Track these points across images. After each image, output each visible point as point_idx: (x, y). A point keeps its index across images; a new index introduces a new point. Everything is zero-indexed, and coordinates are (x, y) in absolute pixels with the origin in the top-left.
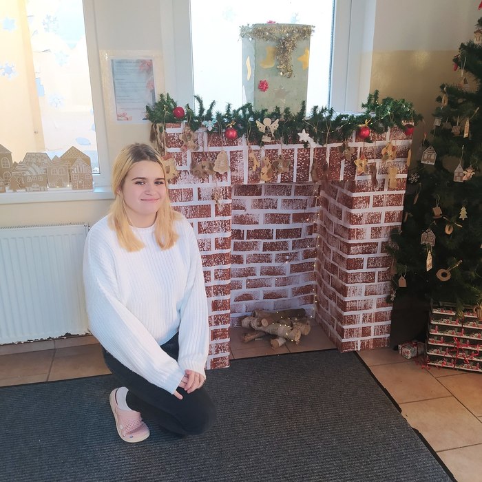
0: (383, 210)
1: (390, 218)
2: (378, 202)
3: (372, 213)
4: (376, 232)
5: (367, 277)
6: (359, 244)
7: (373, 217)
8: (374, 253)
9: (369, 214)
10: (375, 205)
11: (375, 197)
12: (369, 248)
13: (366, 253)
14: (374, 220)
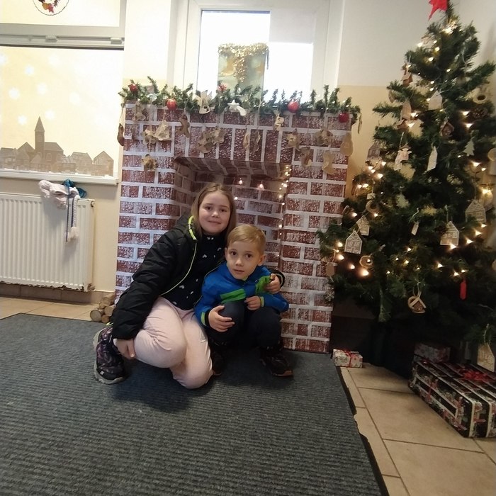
0: (322, 199)
1: (330, 208)
2: (316, 190)
3: (310, 201)
4: (315, 220)
5: (304, 268)
6: (296, 232)
7: (311, 205)
8: (312, 243)
9: (307, 201)
10: (313, 193)
11: (313, 184)
12: (306, 237)
13: (303, 242)
14: (312, 209)
